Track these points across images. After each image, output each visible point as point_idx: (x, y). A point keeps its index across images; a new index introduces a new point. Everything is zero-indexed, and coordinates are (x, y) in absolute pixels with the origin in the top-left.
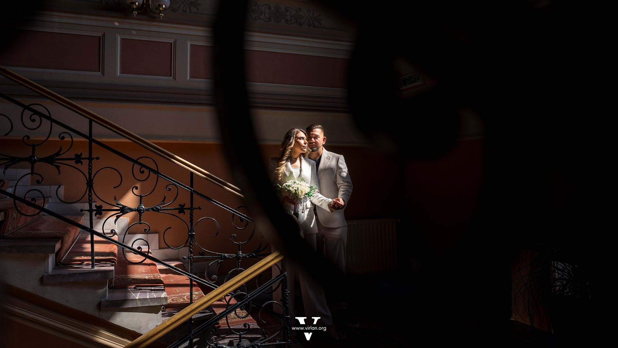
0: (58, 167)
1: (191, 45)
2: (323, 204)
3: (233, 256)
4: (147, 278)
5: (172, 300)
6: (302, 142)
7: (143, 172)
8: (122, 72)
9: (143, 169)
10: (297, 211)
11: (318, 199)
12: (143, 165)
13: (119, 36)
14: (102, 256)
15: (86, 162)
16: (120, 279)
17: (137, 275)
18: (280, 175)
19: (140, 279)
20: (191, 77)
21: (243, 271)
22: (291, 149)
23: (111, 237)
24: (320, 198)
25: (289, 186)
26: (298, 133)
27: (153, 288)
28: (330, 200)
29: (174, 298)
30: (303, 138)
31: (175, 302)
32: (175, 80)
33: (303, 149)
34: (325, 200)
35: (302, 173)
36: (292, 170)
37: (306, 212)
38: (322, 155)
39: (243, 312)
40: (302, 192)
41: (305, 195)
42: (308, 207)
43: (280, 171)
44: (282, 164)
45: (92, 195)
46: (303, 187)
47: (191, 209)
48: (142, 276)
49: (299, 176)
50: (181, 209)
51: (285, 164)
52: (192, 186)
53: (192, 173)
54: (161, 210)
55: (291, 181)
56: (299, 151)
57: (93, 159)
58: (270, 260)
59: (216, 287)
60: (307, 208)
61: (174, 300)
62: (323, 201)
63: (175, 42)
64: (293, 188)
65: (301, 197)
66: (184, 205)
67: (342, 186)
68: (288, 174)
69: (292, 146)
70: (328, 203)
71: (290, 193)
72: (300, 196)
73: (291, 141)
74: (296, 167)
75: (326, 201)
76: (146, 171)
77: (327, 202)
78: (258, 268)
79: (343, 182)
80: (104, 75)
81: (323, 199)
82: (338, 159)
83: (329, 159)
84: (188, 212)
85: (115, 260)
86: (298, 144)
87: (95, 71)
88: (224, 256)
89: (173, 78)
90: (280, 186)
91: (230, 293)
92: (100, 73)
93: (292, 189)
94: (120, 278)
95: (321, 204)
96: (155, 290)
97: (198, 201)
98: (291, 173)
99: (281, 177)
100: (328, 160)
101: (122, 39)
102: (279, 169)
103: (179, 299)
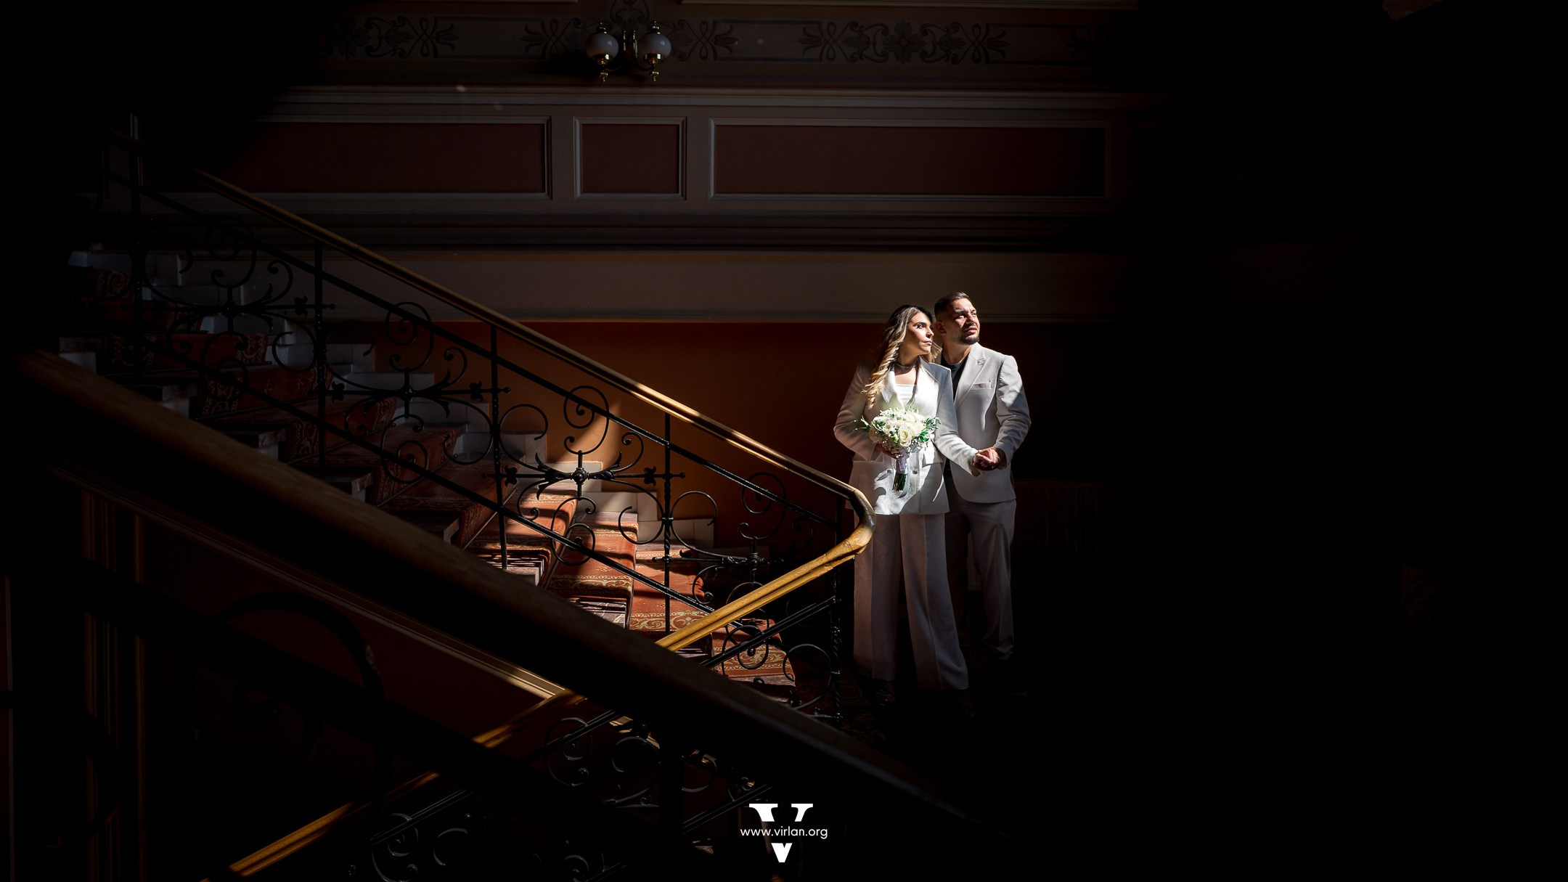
0: (445, 405)
1: (718, 127)
2: (959, 459)
3: (741, 560)
4: (604, 583)
5: (648, 623)
6: (922, 333)
7: (581, 413)
8: (584, 191)
9: (581, 408)
10: (901, 470)
11: (950, 448)
12: (580, 401)
13: (579, 119)
14: (529, 544)
15: (488, 396)
16: (559, 582)
17: (591, 577)
18: (872, 400)
19: (592, 586)
20: (717, 191)
21: (760, 586)
22: (900, 345)
23: (531, 520)
24: (955, 445)
25: (881, 424)
26: (914, 314)
27: (607, 605)
28: (974, 451)
29: (654, 619)
30: (924, 325)
31: (650, 628)
32: (686, 199)
33: (924, 346)
34: (963, 452)
35: (915, 396)
36: (897, 388)
37: (924, 473)
38: (969, 356)
39: (777, 654)
40: (906, 435)
41: (912, 440)
42: (927, 463)
43: (873, 392)
44: (878, 377)
45: (499, 450)
46: (908, 424)
47: (667, 476)
48: (599, 579)
49: (911, 401)
50: (649, 476)
51: (885, 376)
52: (667, 437)
53: (668, 415)
54: (614, 477)
55: (886, 412)
56: (915, 352)
57: (499, 391)
58: (802, 574)
59: (710, 612)
60: (924, 465)
61: (653, 623)
62: (960, 452)
63: (685, 123)
64: (889, 427)
65: (905, 445)
66: (655, 469)
67: (1007, 421)
68: (887, 397)
69: (901, 340)
70: (968, 457)
71: (884, 437)
72: (904, 443)
73: (900, 329)
74: (906, 382)
75: (966, 454)
76: (588, 412)
77: (966, 456)
78: (779, 586)
79: (1009, 413)
80: (552, 199)
81: (960, 450)
82: (1000, 364)
83: (983, 364)
84: (660, 482)
85: (546, 553)
86: (912, 336)
87: (536, 192)
88: (726, 559)
89: (682, 195)
90: (867, 424)
91: (733, 623)
92: (543, 195)
93: (887, 430)
94: (561, 580)
95: (957, 459)
96: (608, 608)
97: (679, 464)
98: (894, 395)
99: (873, 403)
100: (980, 367)
101: (583, 125)
102: (870, 387)
103: (662, 622)
